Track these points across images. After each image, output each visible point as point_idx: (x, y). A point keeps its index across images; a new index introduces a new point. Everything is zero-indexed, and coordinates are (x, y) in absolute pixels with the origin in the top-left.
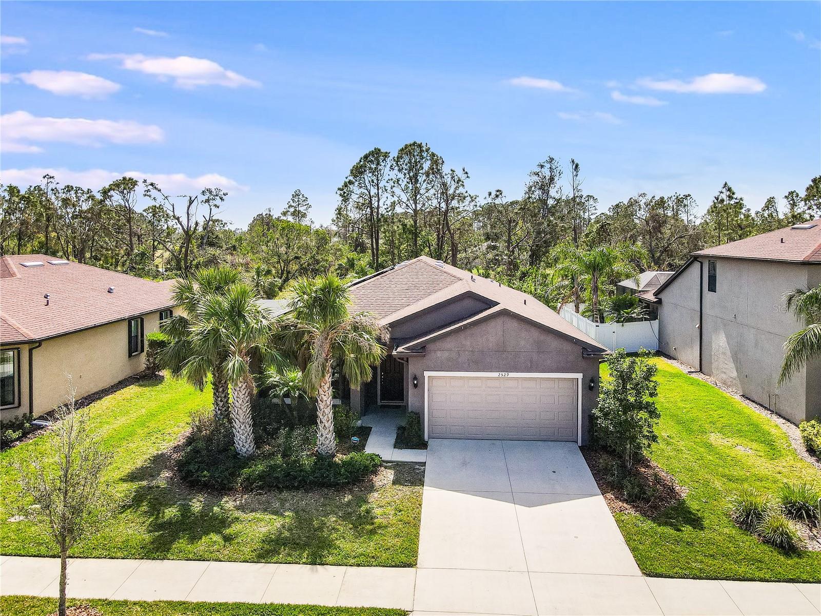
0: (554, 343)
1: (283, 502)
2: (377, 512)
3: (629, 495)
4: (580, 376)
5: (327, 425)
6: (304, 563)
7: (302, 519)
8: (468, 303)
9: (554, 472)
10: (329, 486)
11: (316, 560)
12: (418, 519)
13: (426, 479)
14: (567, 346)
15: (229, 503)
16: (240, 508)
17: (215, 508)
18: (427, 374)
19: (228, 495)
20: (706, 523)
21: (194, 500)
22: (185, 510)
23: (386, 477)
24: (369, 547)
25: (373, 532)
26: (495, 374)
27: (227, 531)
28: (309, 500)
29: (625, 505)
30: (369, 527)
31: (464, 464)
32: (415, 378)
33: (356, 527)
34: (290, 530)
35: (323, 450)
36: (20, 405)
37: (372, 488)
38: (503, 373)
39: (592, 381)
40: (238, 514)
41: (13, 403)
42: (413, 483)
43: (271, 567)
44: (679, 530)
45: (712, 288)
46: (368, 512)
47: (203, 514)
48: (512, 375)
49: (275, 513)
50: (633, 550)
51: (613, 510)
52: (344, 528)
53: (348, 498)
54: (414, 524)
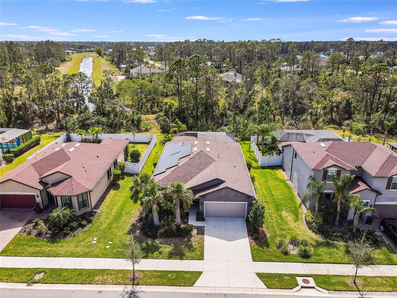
0: (240, 195)
1: (171, 241)
2: (194, 244)
3: (254, 238)
4: (247, 203)
6: (179, 259)
7: (176, 247)
8: (217, 182)
9: (237, 229)
10: (181, 236)
11: (181, 259)
12: (203, 246)
13: (205, 233)
14: (243, 195)
15: (157, 242)
16: (160, 243)
17: (154, 243)
18: (205, 202)
19: (156, 239)
20: (270, 246)
21: (149, 241)
22: (147, 244)
23: (195, 232)
24: (193, 255)
25: (193, 250)
26: (224, 202)
27: (159, 251)
28: (177, 240)
29: (253, 241)
30: (192, 249)
31: (215, 227)
32: (202, 203)
33: (189, 249)
34: (174, 250)
35: (178, 224)
36: (89, 207)
37: (191, 236)
38: (226, 202)
39: (250, 204)
40: (160, 245)
41: (87, 206)
42: (202, 234)
43: (172, 260)
44: (263, 248)
45: (296, 157)
46: (191, 244)
47: (152, 245)
48: (228, 202)
49: (169, 245)
50: (252, 254)
51: (250, 242)
52: (187, 250)
53: (186, 240)
54: (202, 247)
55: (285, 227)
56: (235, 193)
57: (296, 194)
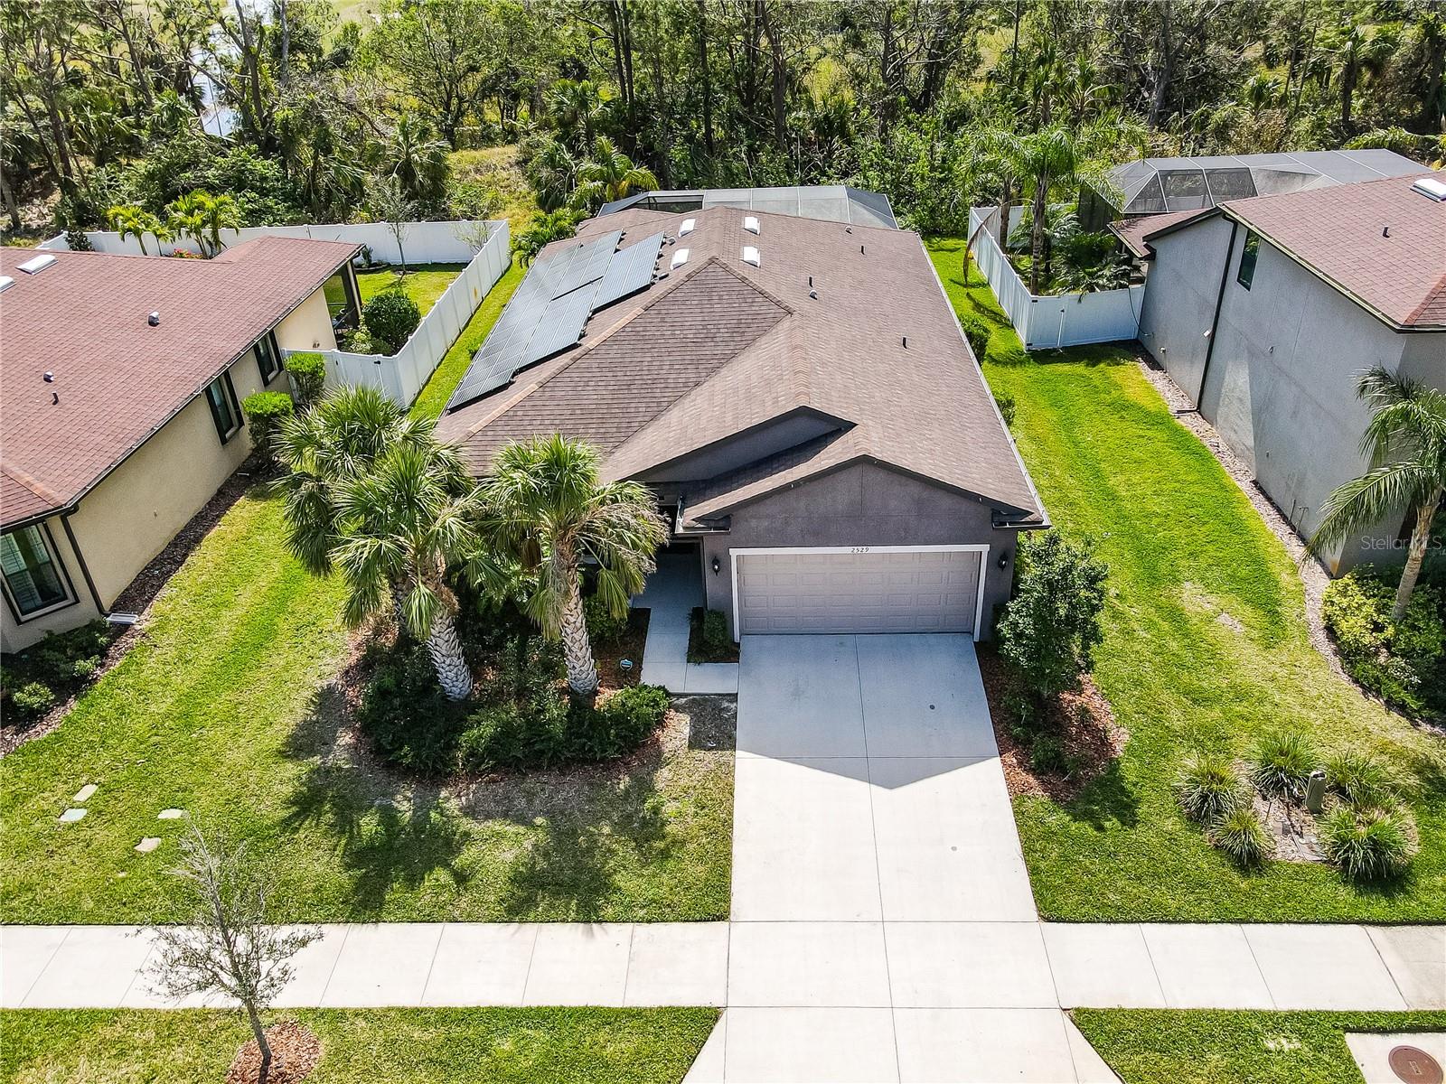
0: (946, 502)
1: (530, 796)
2: (670, 809)
3: (1039, 763)
4: (985, 548)
5: (579, 654)
6: (574, 921)
7: (563, 835)
8: (805, 429)
9: (932, 707)
10: (593, 762)
11: (589, 915)
12: (727, 823)
13: (739, 734)
14: (965, 506)
15: (452, 801)
16: (470, 811)
17: (433, 814)
18: (734, 552)
19: (446, 785)
20: (1142, 810)
21: (399, 797)
22: (389, 816)
23: (678, 729)
24: (664, 883)
25: (665, 855)
26: (847, 550)
27: (457, 862)
28: (569, 790)
29: (1031, 779)
30: (660, 845)
31: (797, 693)
32: (716, 561)
33: (639, 846)
34: (546, 855)
35: (579, 686)
36: (77, 601)
37: (658, 761)
38: (860, 548)
39: (1004, 557)
40: (466, 824)
41: (65, 598)
42: (720, 747)
43: (530, 929)
44: (1100, 828)
45: (1245, 278)
46: (656, 811)
47: (420, 823)
48: (873, 549)
49: (522, 820)
50: (1033, 871)
51: (1010, 784)
52: (625, 851)
53: (624, 782)
54: (722, 832)
55: (1212, 682)
56: (914, 489)
57: (1245, 487)
